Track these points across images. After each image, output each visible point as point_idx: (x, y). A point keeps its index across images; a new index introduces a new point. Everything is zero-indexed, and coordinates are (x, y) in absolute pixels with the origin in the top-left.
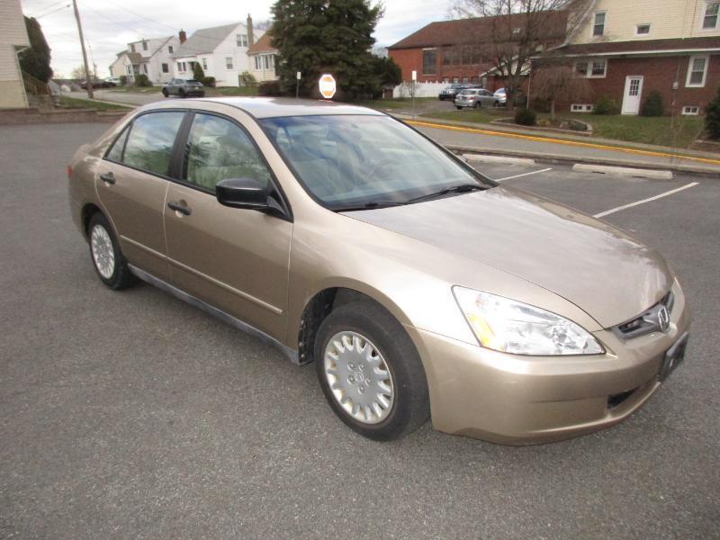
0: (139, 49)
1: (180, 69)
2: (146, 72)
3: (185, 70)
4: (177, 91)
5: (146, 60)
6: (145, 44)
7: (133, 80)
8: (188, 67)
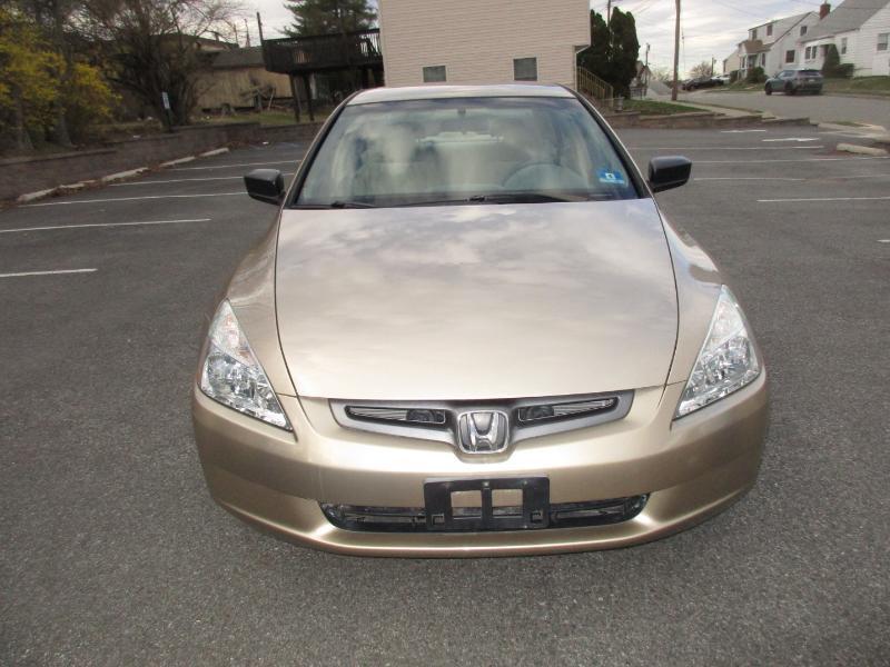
0: (762, 35)
1: (807, 57)
2: (764, 63)
3: (814, 56)
4: (783, 86)
5: (767, 48)
6: (770, 27)
7: (745, 75)
8: (820, 52)
